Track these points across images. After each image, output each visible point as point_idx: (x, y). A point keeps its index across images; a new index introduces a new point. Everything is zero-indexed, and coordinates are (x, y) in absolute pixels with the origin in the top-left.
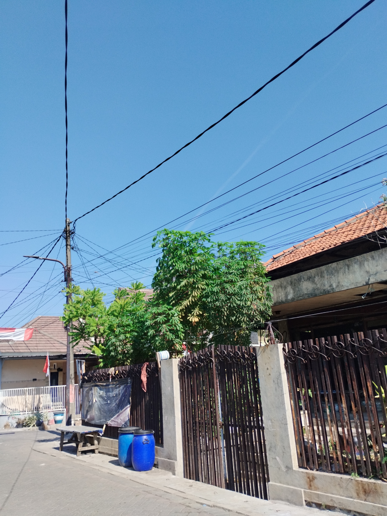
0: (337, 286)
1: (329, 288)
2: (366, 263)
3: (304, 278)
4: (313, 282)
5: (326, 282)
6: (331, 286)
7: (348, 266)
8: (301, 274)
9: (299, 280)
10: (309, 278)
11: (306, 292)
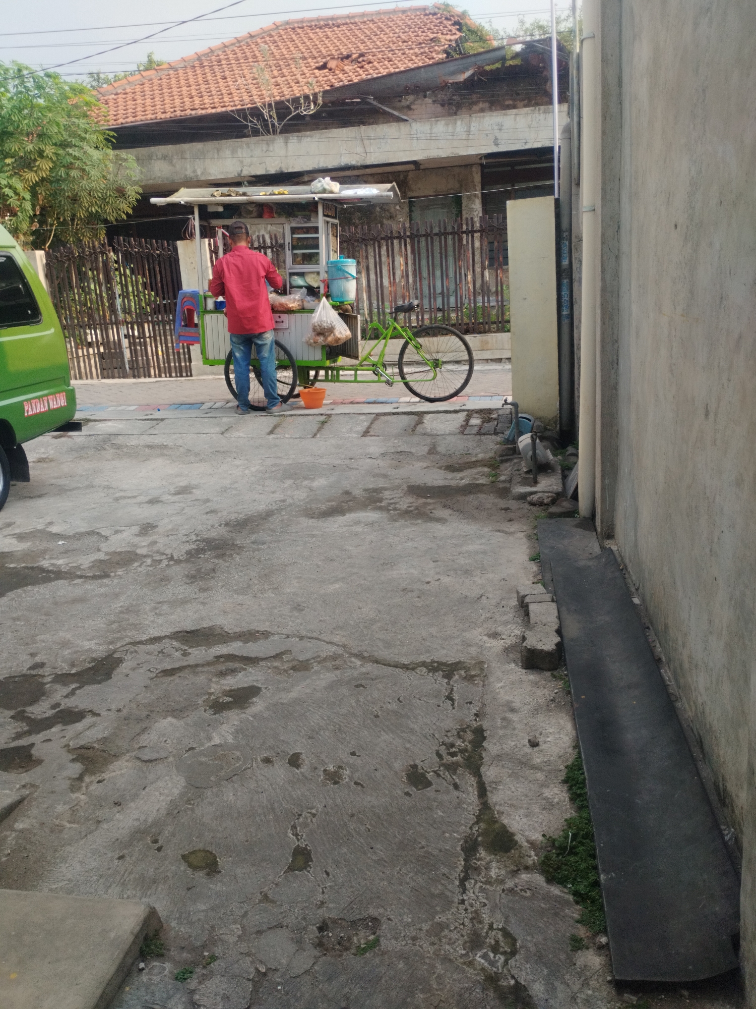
0: (202, 173)
1: (192, 175)
2: (239, 150)
3: (157, 156)
4: (171, 162)
5: (188, 166)
6: (195, 171)
7: (218, 150)
8: (153, 149)
9: (150, 157)
10: (165, 157)
11: (159, 175)
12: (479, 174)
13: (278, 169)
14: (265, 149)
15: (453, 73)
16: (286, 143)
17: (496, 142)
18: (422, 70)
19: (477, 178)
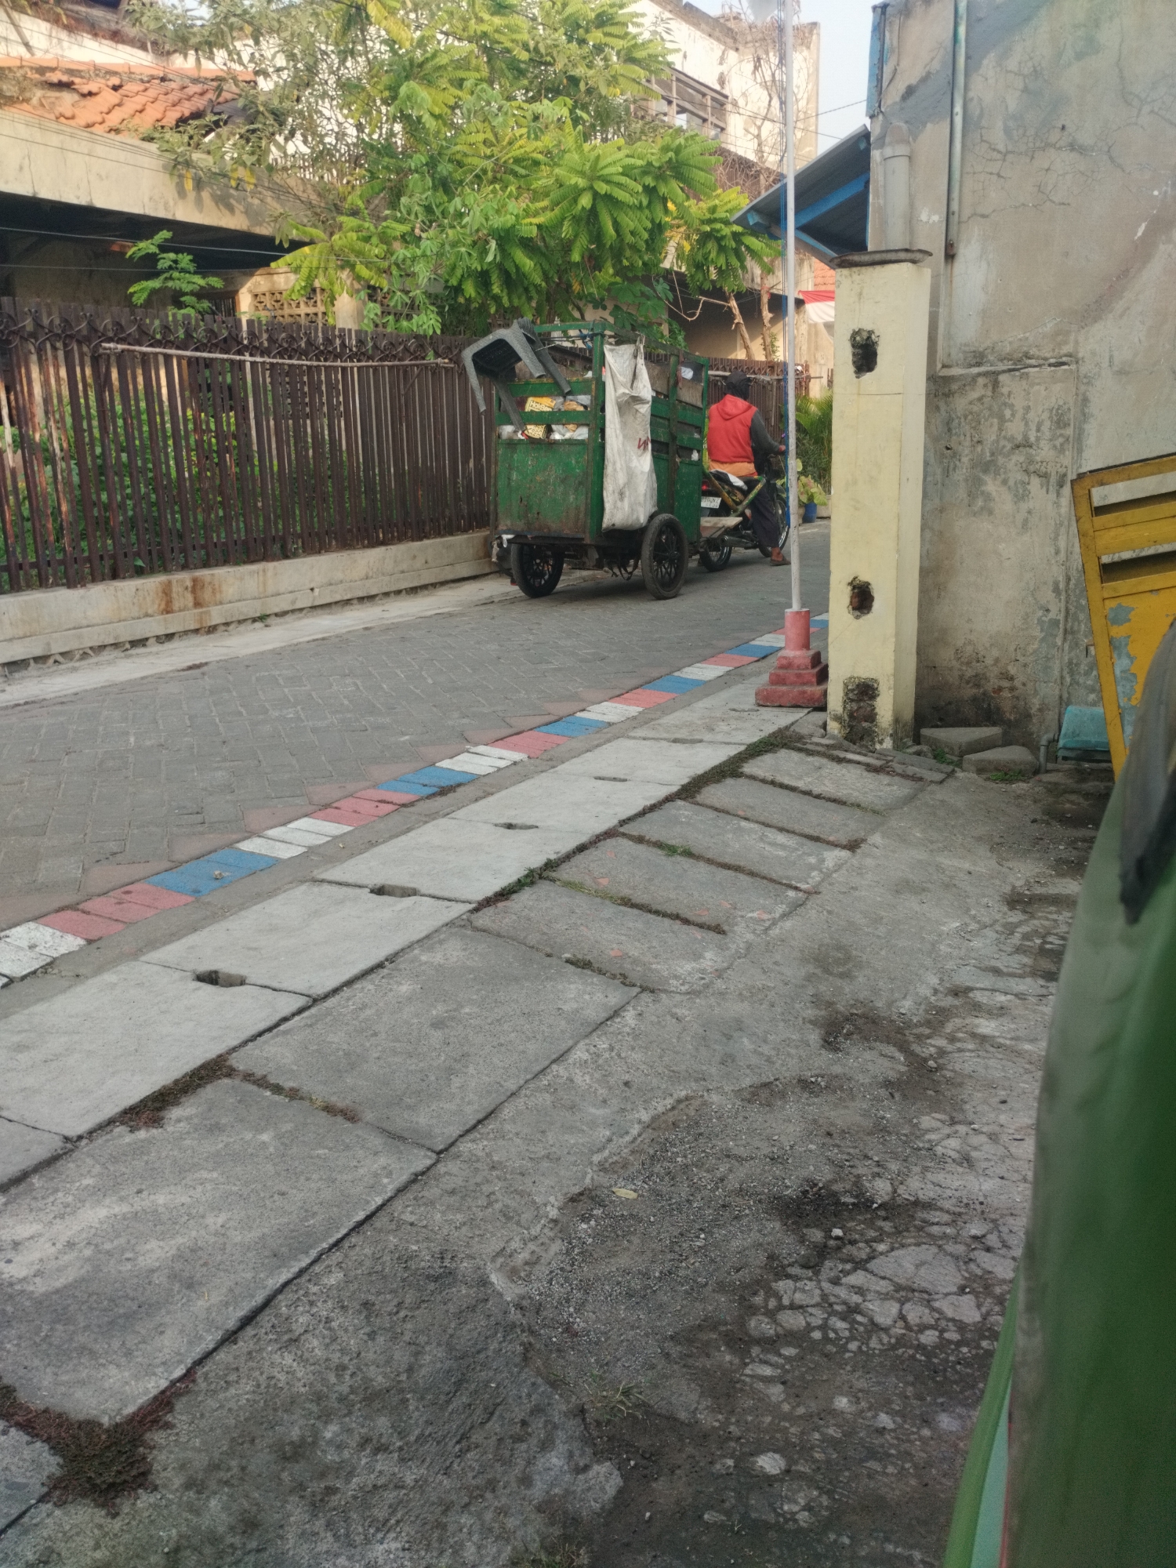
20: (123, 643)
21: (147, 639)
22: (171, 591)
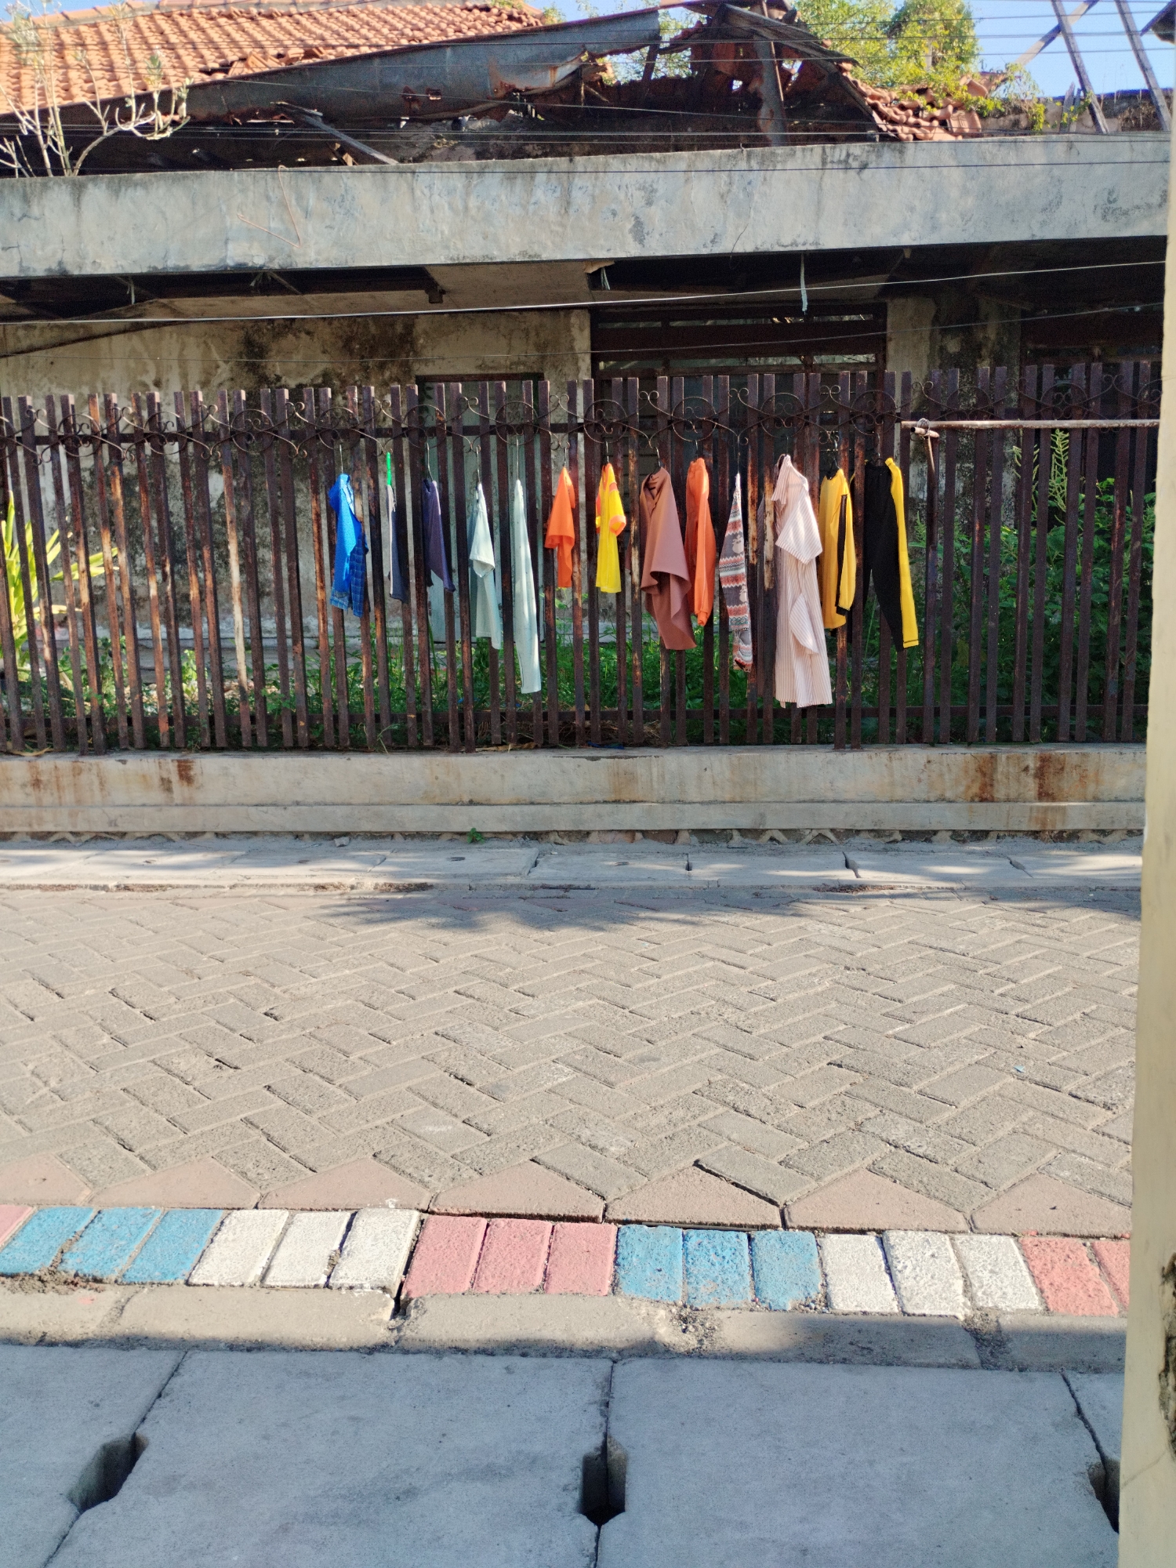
12: (587, 333)
13: (54, 266)
14: (18, 212)
15: (525, 68)
16: (77, 200)
17: (639, 231)
18: (449, 51)
19: (582, 341)
20: (891, 833)
21: (935, 832)
22: (994, 770)
